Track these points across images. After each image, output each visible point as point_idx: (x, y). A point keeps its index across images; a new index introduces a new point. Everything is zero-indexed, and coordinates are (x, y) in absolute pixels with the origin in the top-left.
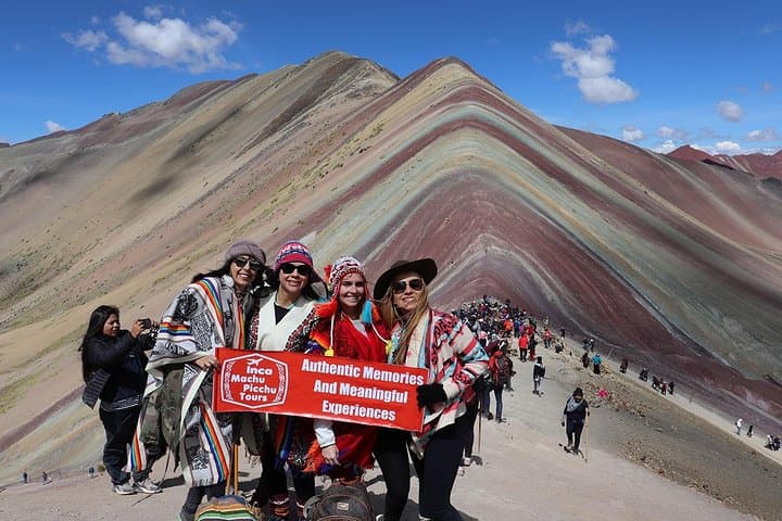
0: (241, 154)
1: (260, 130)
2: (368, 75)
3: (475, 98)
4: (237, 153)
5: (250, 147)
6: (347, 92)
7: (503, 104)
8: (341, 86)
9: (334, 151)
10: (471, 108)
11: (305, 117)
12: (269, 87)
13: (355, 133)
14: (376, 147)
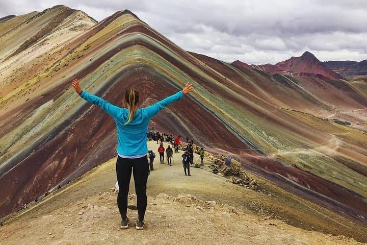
0: (5, 60)
1: (18, 47)
2: (81, 19)
3: (140, 31)
4: (3, 60)
5: (12, 56)
6: (69, 28)
7: (155, 34)
8: (66, 24)
9: (63, 58)
10: (138, 35)
11: (45, 40)
12: (23, 23)
13: (75, 48)
14: (88, 55)
